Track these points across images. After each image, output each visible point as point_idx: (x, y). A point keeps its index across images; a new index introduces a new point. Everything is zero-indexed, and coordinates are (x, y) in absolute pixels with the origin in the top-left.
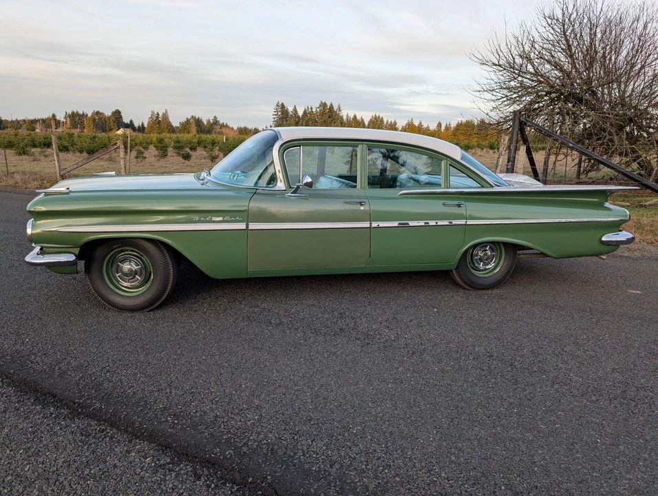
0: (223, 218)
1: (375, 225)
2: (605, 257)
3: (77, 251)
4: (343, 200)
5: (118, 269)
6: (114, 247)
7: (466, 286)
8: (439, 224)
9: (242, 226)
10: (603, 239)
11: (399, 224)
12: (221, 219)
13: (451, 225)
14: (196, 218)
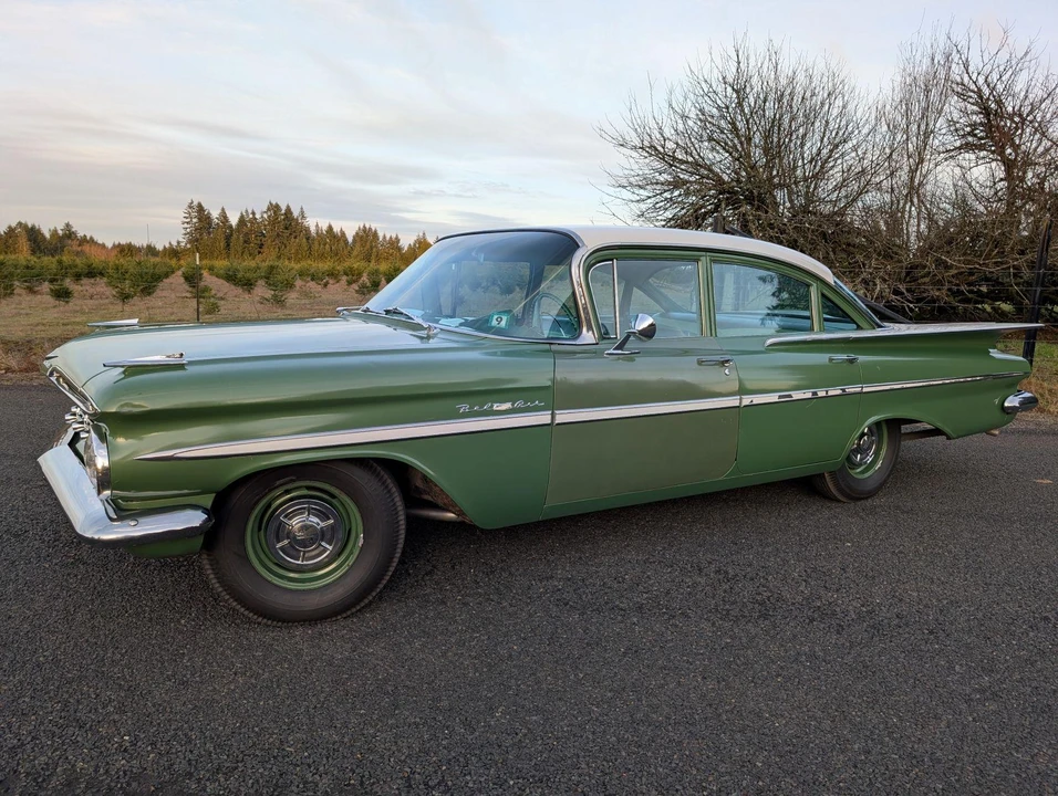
0: (513, 405)
1: (746, 400)
2: (997, 432)
3: (208, 500)
4: (695, 358)
5: (281, 531)
6: (278, 483)
7: (840, 497)
8: (830, 393)
9: (543, 418)
10: (1006, 404)
11: (780, 397)
12: (507, 406)
13: (845, 395)
14: (464, 408)
